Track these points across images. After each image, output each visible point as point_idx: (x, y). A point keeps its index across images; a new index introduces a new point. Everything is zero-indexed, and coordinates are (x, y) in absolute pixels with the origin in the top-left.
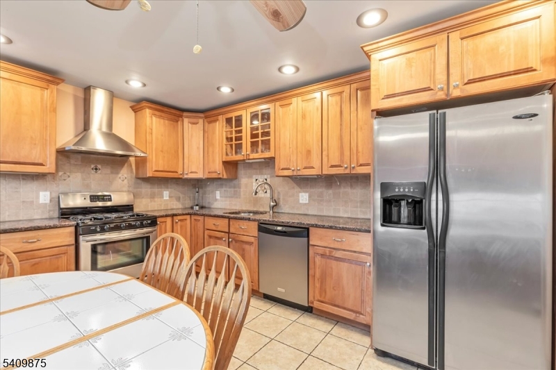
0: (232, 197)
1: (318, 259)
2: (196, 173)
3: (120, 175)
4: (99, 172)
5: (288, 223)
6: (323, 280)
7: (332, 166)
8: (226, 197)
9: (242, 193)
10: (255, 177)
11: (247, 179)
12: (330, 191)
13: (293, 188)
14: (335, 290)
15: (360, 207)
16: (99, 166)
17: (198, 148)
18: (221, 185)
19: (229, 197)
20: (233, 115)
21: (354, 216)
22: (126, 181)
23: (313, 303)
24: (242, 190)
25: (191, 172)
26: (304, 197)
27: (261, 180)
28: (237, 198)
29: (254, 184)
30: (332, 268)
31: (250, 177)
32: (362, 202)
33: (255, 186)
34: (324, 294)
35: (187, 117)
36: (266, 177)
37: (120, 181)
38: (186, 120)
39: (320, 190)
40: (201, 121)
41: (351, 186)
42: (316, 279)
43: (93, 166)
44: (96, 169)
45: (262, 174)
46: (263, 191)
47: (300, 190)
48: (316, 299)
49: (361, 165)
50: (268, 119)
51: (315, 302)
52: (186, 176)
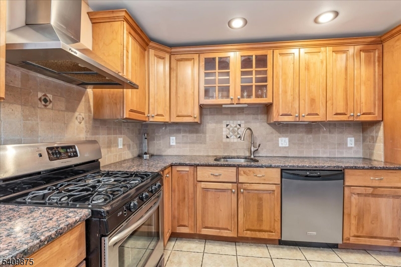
0: (193, 143)
1: (354, 199)
2: (162, 115)
3: (77, 114)
4: (50, 106)
5: (322, 167)
6: (360, 217)
7: (337, 114)
8: (186, 143)
9: (208, 139)
10: (225, 123)
11: (215, 125)
12: (310, 136)
13: (272, 133)
14: (373, 224)
15: (338, 148)
16: (50, 97)
17: (165, 87)
18: (178, 131)
19: (189, 143)
20: (217, 56)
21: (333, 156)
22: (83, 122)
23: (349, 239)
24: (207, 135)
25: (158, 115)
26: (284, 142)
27: (233, 126)
28: (201, 143)
29: (224, 129)
30: (370, 205)
31: (220, 122)
32: (339, 144)
33: (225, 131)
34: (361, 229)
35: (154, 48)
36: (239, 122)
37: (77, 122)
38: (152, 52)
39: (301, 135)
40: (167, 56)
41: (330, 132)
42: (352, 217)
43: (40, 95)
44: (46, 101)
45: (235, 120)
46: (236, 136)
47: (279, 135)
48: (352, 235)
49: (364, 114)
50: (265, 65)
51: (351, 238)
52: (151, 120)
